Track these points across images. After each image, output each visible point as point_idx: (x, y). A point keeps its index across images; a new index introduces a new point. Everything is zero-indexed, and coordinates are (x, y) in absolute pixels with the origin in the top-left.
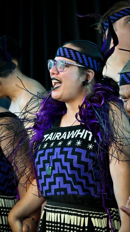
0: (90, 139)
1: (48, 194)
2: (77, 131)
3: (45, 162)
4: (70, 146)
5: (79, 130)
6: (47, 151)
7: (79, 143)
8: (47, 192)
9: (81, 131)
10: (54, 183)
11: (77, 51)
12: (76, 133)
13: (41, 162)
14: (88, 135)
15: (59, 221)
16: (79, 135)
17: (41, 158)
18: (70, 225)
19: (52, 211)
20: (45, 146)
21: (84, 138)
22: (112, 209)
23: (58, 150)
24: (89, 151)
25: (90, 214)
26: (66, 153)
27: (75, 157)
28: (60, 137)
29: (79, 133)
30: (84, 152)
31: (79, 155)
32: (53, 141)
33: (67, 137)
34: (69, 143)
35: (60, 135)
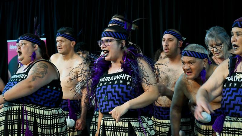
0: (127, 79)
1: (105, 111)
2: (120, 75)
3: (101, 93)
4: (116, 84)
5: (121, 75)
6: (103, 87)
7: (122, 82)
8: (104, 110)
9: (122, 75)
10: (108, 105)
11: (114, 32)
12: (119, 76)
13: (100, 94)
14: (126, 77)
15: (112, 125)
16: (121, 78)
17: (99, 91)
18: (119, 127)
19: (108, 120)
20: (101, 85)
21: (124, 78)
22: (141, 117)
23: (109, 86)
24: (127, 86)
25: (129, 120)
26: (115, 88)
27: (120, 90)
28: (109, 80)
29: (121, 76)
30: (125, 87)
31: (122, 88)
32: (106, 82)
33: (114, 79)
34: (116, 82)
35: (109, 78)
